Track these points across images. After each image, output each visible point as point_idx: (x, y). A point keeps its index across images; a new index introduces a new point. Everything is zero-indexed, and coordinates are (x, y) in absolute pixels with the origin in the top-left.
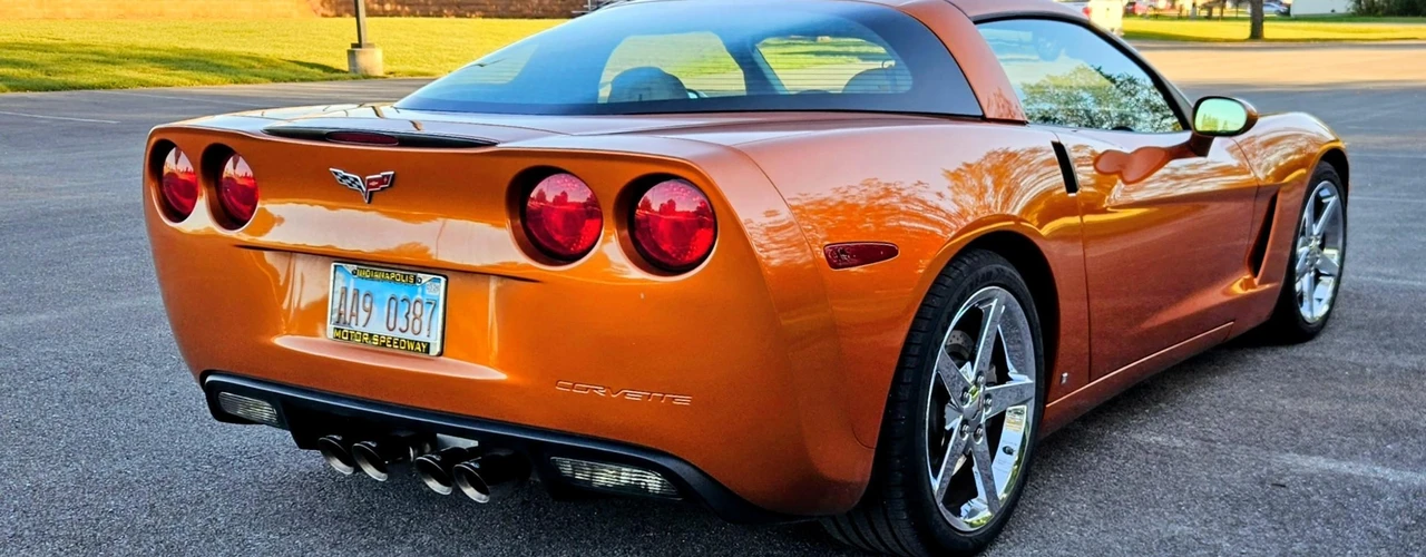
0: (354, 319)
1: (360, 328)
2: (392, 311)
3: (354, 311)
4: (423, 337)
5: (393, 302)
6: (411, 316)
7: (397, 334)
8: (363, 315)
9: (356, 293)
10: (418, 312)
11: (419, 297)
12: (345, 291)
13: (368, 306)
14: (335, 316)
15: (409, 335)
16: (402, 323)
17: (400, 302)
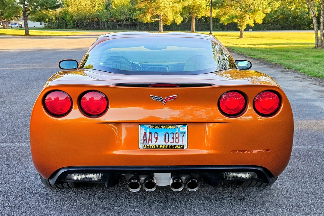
0: (150, 141)
1: (153, 144)
2: (167, 137)
3: (150, 139)
4: (180, 143)
5: (167, 135)
6: (175, 138)
7: (169, 144)
8: (154, 140)
9: (150, 133)
10: (177, 136)
11: (177, 132)
12: (145, 133)
13: (156, 136)
14: (142, 141)
15: (175, 144)
16: (171, 140)
17: (169, 134)
